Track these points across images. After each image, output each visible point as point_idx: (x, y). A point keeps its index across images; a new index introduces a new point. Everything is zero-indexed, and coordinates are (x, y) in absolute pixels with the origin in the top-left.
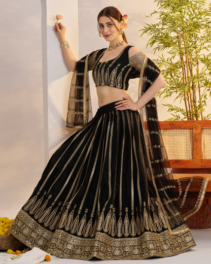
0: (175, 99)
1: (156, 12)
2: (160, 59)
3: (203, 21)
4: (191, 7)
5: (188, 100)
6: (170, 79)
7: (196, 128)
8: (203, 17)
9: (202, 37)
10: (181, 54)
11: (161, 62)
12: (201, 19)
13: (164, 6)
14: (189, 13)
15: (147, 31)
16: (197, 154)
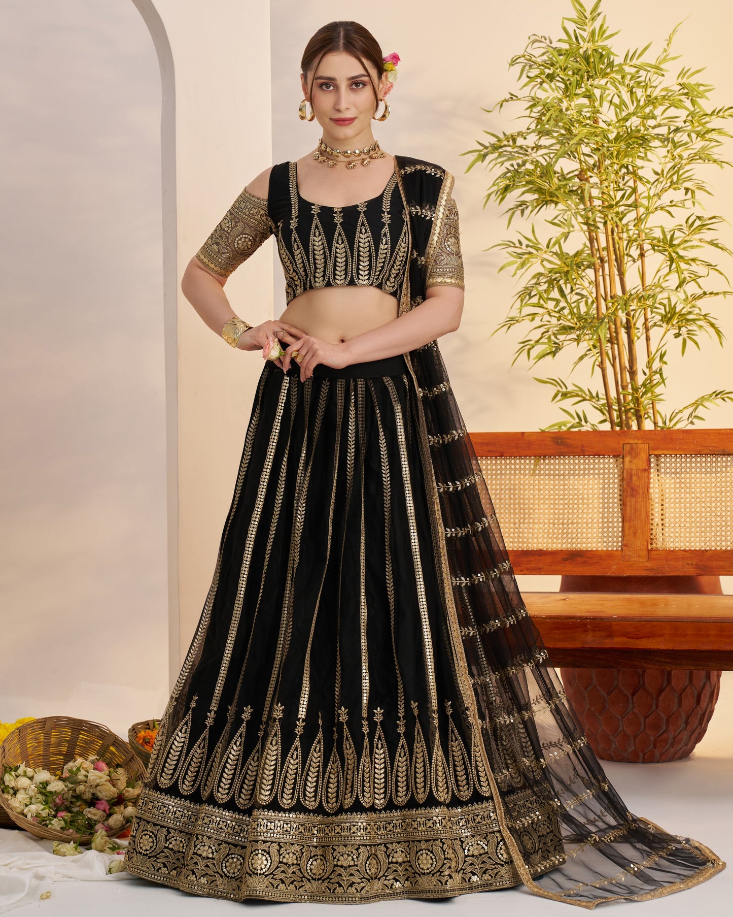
0: (576, 364)
1: (513, 97)
2: (525, 242)
3: (659, 125)
4: (623, 83)
5: (613, 366)
6: (558, 301)
7: (634, 453)
8: (658, 112)
9: (657, 173)
10: (590, 226)
11: (529, 249)
12: (654, 117)
13: (539, 80)
14: (616, 100)
15: (485, 156)
16: (635, 533)
